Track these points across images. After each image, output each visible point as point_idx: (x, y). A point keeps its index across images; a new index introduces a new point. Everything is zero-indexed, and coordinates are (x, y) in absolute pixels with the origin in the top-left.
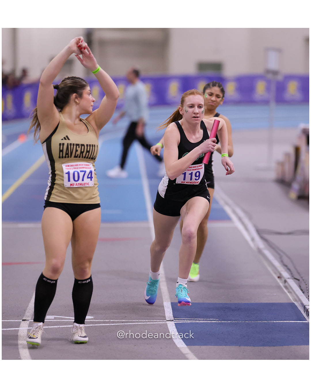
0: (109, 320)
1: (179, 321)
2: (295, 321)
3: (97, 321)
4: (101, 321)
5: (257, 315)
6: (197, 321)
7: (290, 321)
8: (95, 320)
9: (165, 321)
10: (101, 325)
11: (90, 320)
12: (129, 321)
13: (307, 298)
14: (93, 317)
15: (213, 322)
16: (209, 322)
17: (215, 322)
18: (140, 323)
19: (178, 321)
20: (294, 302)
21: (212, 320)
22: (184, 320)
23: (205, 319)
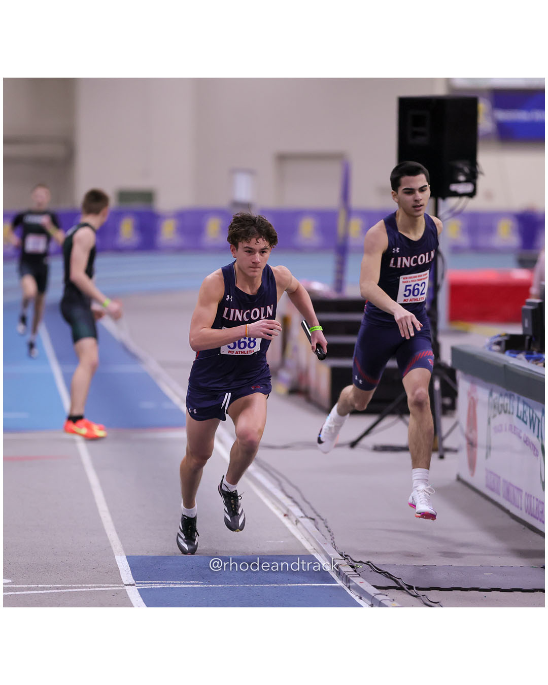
0: (36, 586)
1: (143, 585)
2: (319, 585)
3: (17, 586)
4: (24, 586)
6: (172, 586)
7: (313, 585)
8: (14, 586)
9: (122, 585)
10: (24, 592)
11: (7, 586)
12: (68, 586)
13: (334, 547)
14: (10, 581)
15: (195, 586)
16: (190, 586)
17: (199, 586)
18: (84, 590)
21: (193, 584)
22: (150, 583)
23: (183, 582)
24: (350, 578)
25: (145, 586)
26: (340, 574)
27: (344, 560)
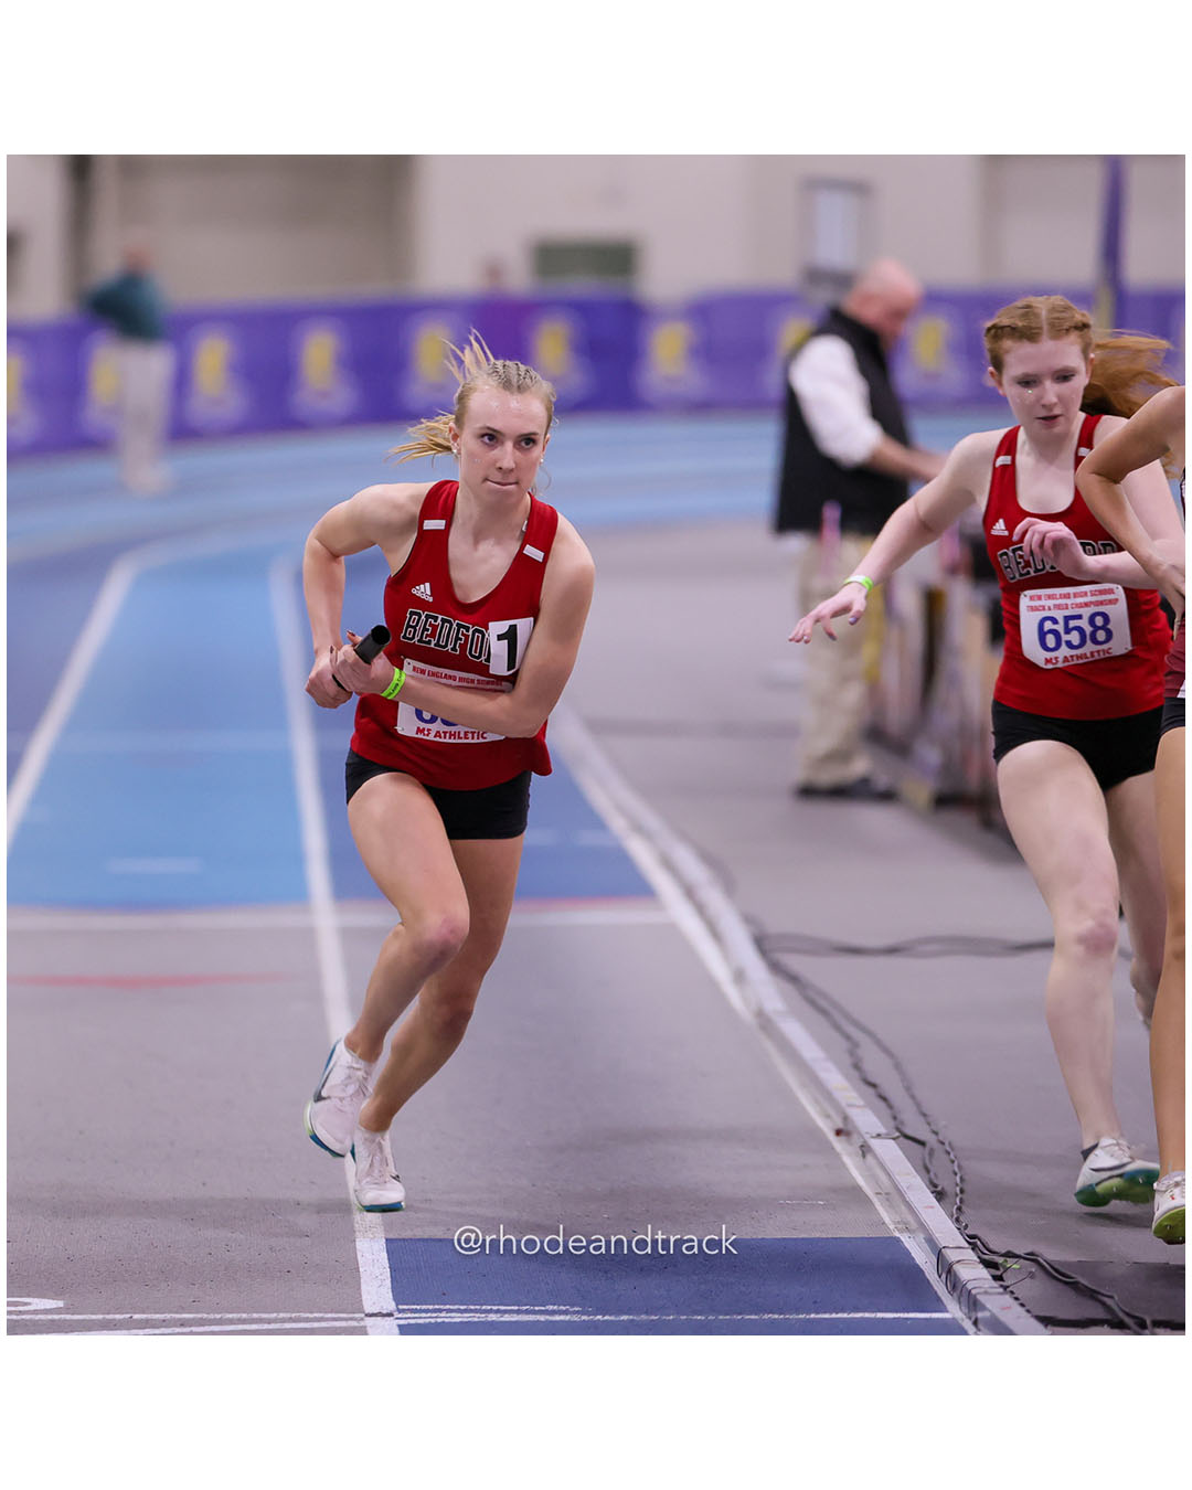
1: (416, 1315)
2: (898, 1315)
3: (76, 1317)
4: (94, 1317)
5: (743, 1289)
6: (495, 1318)
7: (880, 1315)
8: (68, 1317)
9: (356, 1315)
11: (50, 1317)
12: (211, 1316)
13: (951, 1216)
14: (60, 1304)
15: (557, 1318)
16: (542, 1318)
17: (567, 1318)
20: (897, 1234)
21: (553, 1313)
22: (436, 1311)
23: (525, 1308)
24: (978, 1297)
25: (420, 1318)
26: (954, 1287)
27: (973, 1249)
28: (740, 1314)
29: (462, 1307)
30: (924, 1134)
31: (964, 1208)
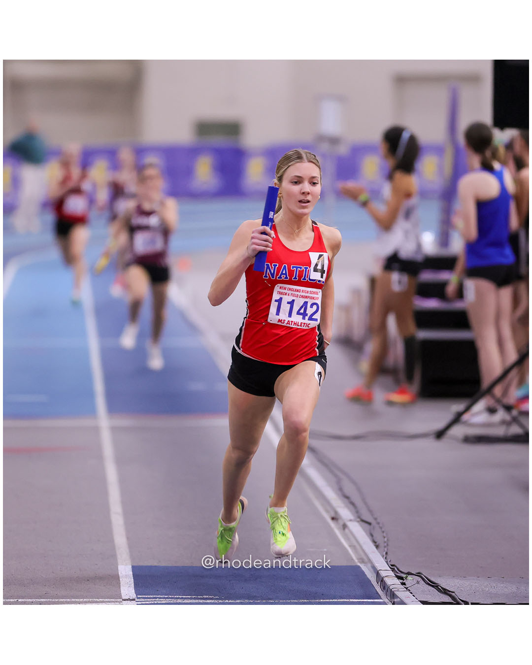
0: (16, 600)
1: (145, 600)
2: (359, 600)
5: (291, 589)
6: (180, 601)
7: (351, 600)
9: (118, 600)
12: (54, 600)
13: (383, 556)
15: (208, 601)
16: (201, 601)
17: (213, 601)
19: (143, 600)
20: (359, 564)
21: (206, 599)
22: (154, 598)
23: (194, 597)
24: (395, 592)
25: (147, 601)
26: (384, 588)
27: (392, 571)
28: (289, 600)
29: (166, 597)
30: (370, 519)
31: (388, 553)
